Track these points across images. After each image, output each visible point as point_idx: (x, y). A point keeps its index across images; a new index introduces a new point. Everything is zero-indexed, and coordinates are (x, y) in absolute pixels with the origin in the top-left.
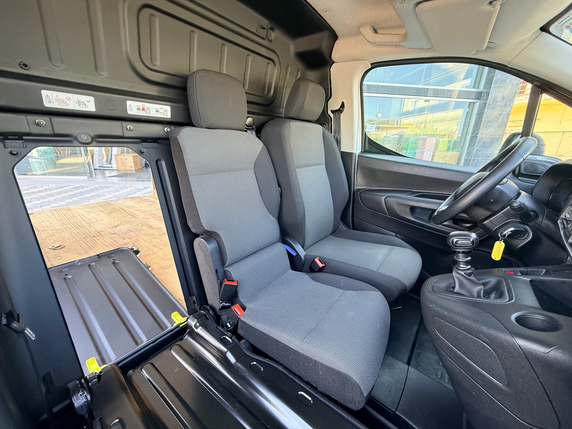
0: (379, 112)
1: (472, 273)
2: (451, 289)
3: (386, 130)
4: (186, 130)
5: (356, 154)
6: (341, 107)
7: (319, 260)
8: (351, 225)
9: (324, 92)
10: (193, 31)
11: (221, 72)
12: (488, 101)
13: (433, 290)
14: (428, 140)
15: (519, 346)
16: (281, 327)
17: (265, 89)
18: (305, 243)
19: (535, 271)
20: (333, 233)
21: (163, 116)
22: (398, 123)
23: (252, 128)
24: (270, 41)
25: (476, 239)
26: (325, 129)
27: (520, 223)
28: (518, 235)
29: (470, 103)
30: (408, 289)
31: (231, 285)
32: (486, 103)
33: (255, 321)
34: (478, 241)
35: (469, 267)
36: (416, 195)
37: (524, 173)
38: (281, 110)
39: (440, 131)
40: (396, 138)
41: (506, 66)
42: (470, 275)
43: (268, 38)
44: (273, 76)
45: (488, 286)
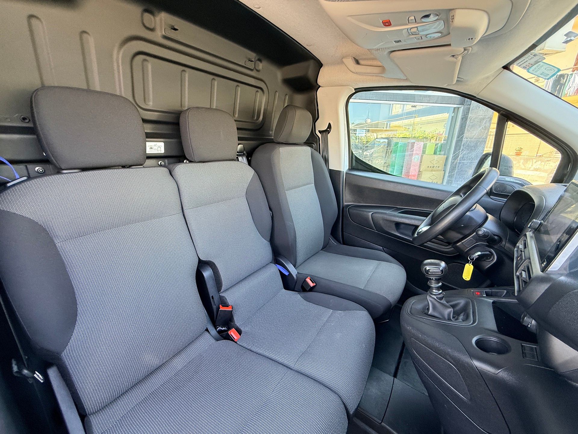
0: (368, 118)
1: (443, 297)
2: (426, 311)
3: (376, 132)
4: (180, 167)
5: (344, 171)
6: (328, 128)
7: (310, 280)
8: (341, 239)
9: (311, 116)
10: (184, 71)
11: (212, 107)
12: (471, 106)
13: (411, 312)
14: (415, 144)
15: (476, 367)
16: (275, 351)
17: (255, 115)
18: (297, 261)
19: (498, 292)
20: (324, 248)
21: (157, 152)
22: (387, 126)
23: (243, 154)
24: (258, 71)
25: (445, 268)
26: (313, 150)
27: (487, 246)
28: (485, 258)
29: (455, 108)
30: (393, 305)
31: (226, 310)
32: (470, 108)
33: (250, 346)
34: (446, 270)
35: (441, 291)
36: (400, 211)
37: (495, 192)
38: (271, 133)
39: (428, 133)
40: (386, 142)
41: (475, 97)
42: (441, 299)
43: (255, 68)
44: (261, 103)
45: (458, 308)
